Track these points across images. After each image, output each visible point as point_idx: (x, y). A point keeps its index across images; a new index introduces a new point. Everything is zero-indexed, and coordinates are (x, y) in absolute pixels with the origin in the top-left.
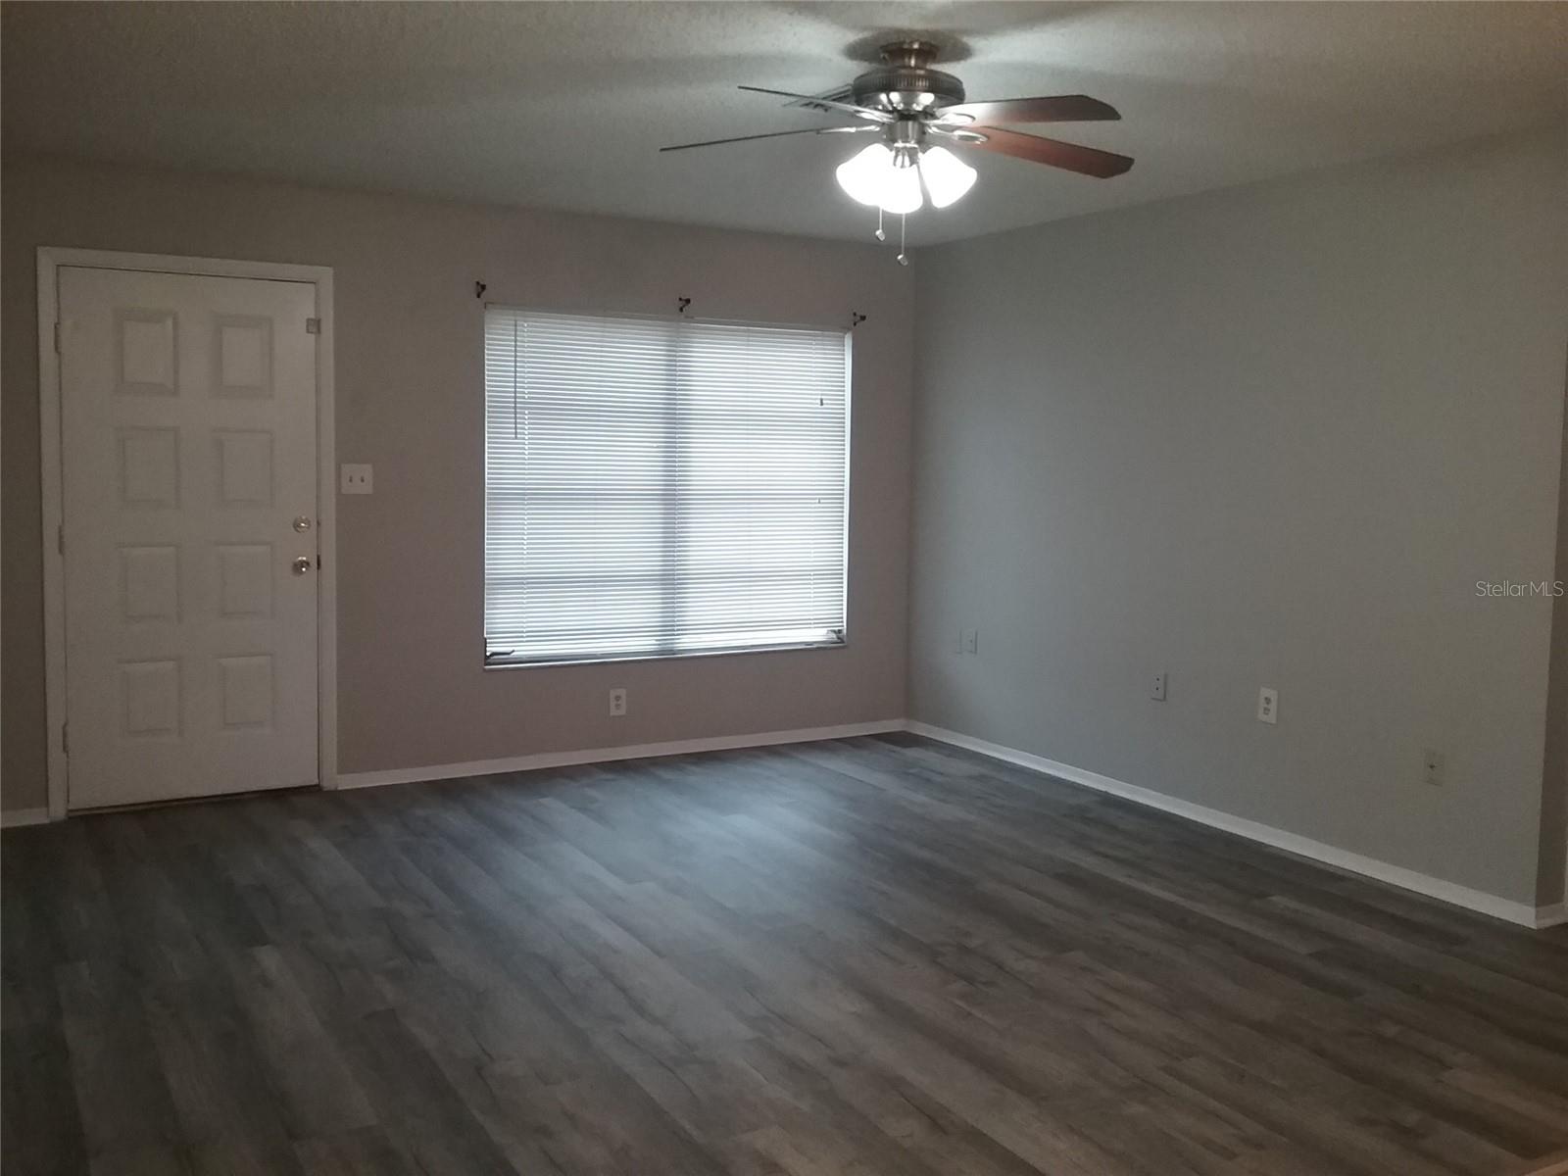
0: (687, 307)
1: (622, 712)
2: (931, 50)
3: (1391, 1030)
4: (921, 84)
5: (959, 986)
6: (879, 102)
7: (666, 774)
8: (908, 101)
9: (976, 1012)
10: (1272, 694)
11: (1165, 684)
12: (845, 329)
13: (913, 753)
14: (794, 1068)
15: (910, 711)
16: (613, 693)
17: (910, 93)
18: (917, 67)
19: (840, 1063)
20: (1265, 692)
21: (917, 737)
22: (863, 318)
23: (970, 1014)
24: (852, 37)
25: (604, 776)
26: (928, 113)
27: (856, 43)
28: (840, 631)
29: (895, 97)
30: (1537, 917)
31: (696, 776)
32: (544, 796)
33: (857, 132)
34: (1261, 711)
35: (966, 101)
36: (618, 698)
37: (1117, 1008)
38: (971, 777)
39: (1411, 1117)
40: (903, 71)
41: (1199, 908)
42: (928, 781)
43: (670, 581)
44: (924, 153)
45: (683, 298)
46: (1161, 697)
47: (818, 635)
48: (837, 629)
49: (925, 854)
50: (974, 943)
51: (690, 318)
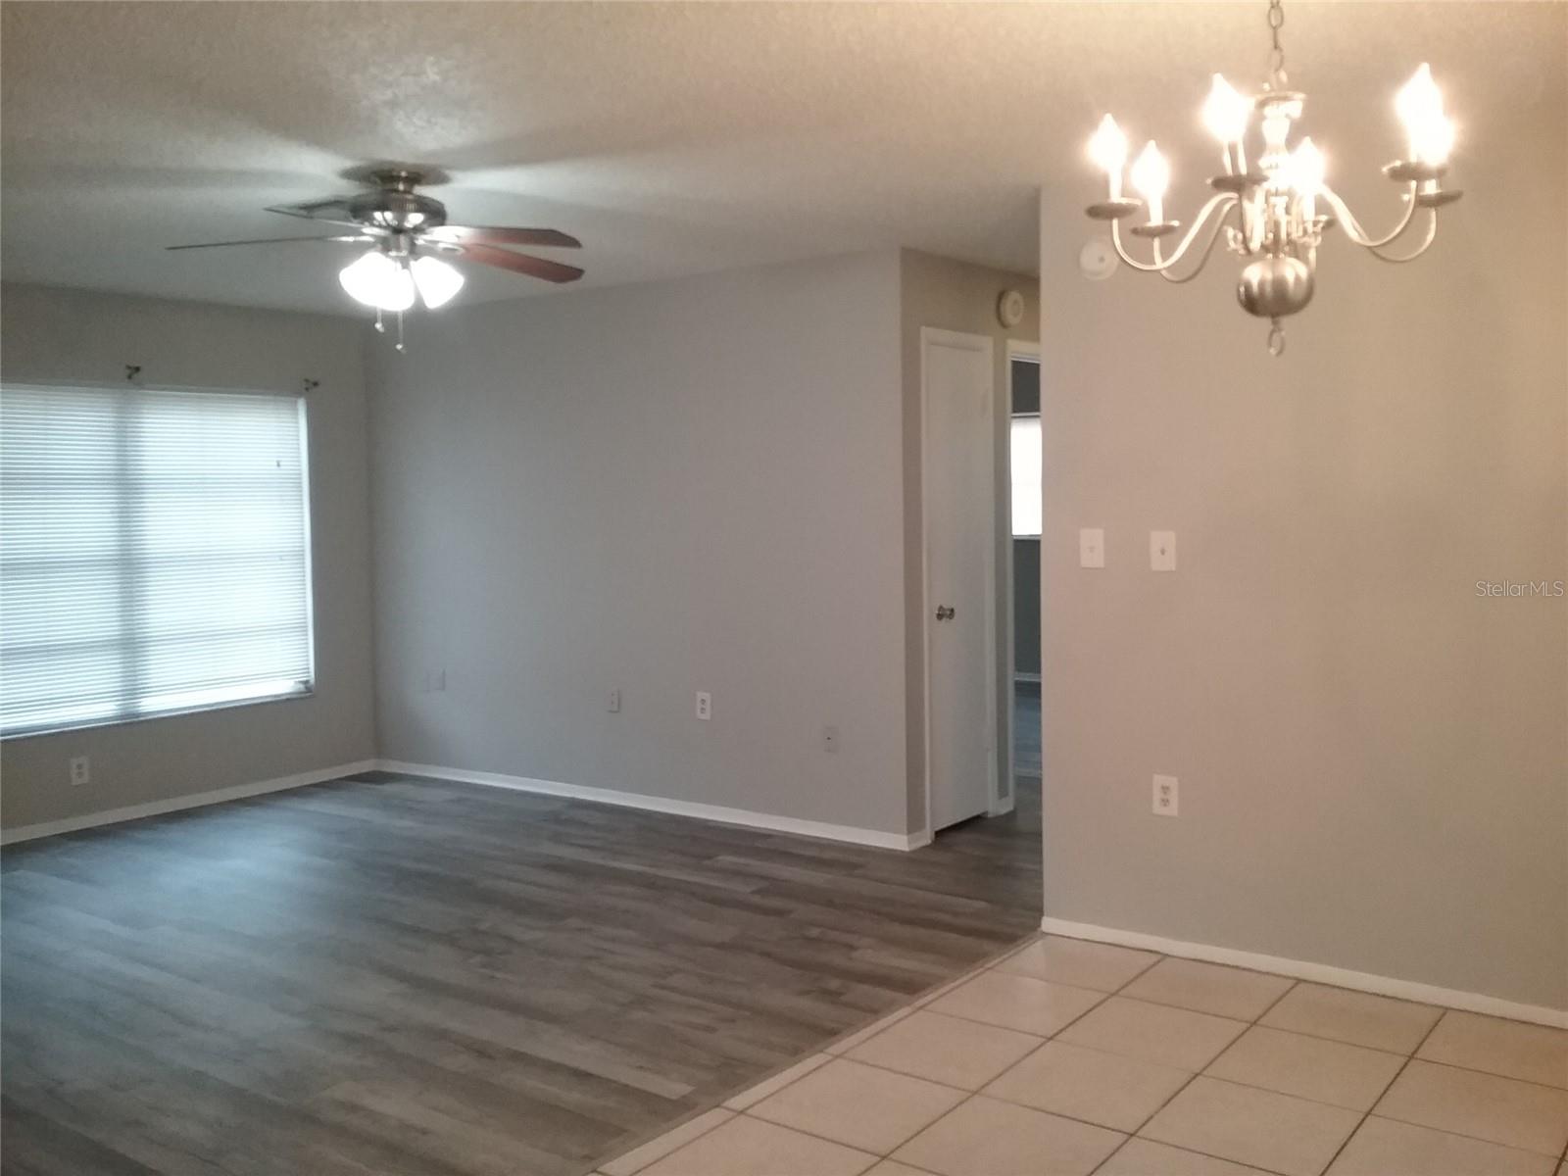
0: (136, 375)
1: (86, 779)
2: (416, 177)
3: (815, 932)
4: (411, 206)
5: (478, 959)
6: (374, 219)
7: (143, 835)
8: (402, 218)
9: (498, 975)
10: (707, 696)
11: (619, 700)
12: (297, 394)
13: (388, 788)
14: (350, 1040)
15: (380, 750)
16: (74, 762)
17: (401, 211)
18: (405, 192)
19: (392, 1029)
20: (701, 695)
21: (389, 774)
22: (316, 384)
23: (493, 977)
24: (348, 164)
25: (78, 844)
26: (418, 230)
27: (352, 169)
28: (307, 682)
29: (389, 215)
30: (909, 843)
31: (176, 832)
32: (15, 870)
33: (355, 242)
34: (699, 711)
35: (448, 222)
36: (80, 767)
37: (613, 953)
38: (452, 801)
39: (834, 984)
40: (394, 195)
41: (662, 873)
42: (411, 809)
43: (130, 645)
44: (416, 260)
45: (131, 365)
46: (616, 709)
47: (283, 686)
48: (305, 679)
49: (424, 867)
50: (484, 926)
51: (140, 385)
